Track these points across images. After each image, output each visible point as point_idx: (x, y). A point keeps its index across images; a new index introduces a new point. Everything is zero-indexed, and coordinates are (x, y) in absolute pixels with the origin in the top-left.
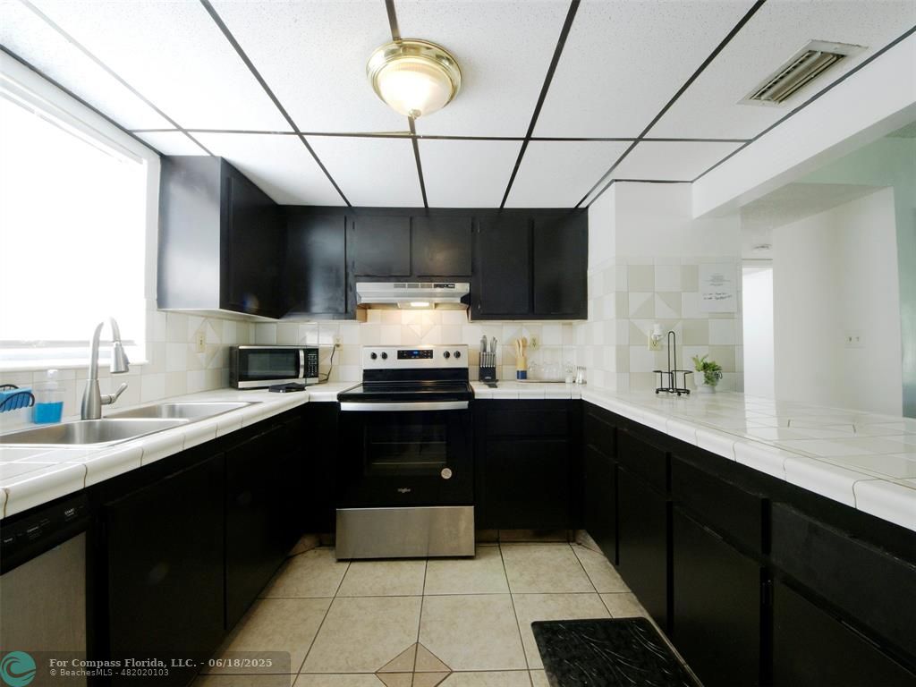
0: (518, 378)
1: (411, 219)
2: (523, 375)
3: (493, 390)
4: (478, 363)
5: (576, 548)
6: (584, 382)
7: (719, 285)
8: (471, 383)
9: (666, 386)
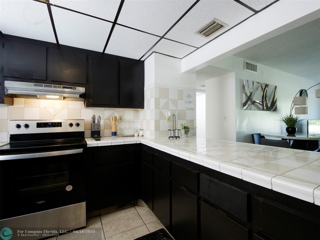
0: (112, 135)
1: (47, 49)
2: (115, 134)
3: (98, 142)
4: (91, 129)
5: (137, 208)
6: (143, 136)
7: (189, 98)
8: (86, 139)
9: (172, 135)
